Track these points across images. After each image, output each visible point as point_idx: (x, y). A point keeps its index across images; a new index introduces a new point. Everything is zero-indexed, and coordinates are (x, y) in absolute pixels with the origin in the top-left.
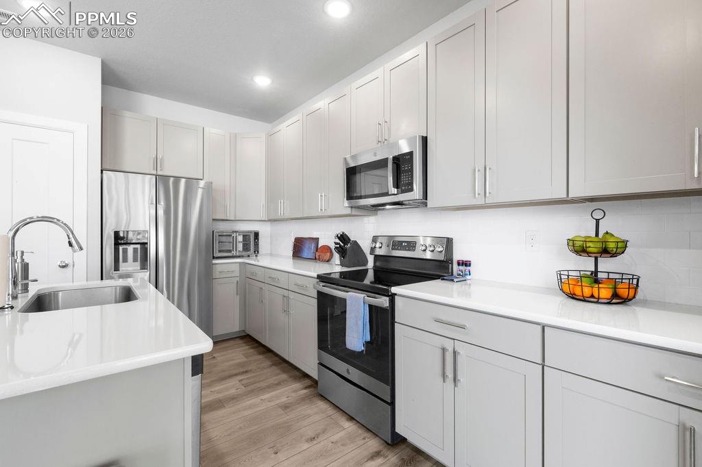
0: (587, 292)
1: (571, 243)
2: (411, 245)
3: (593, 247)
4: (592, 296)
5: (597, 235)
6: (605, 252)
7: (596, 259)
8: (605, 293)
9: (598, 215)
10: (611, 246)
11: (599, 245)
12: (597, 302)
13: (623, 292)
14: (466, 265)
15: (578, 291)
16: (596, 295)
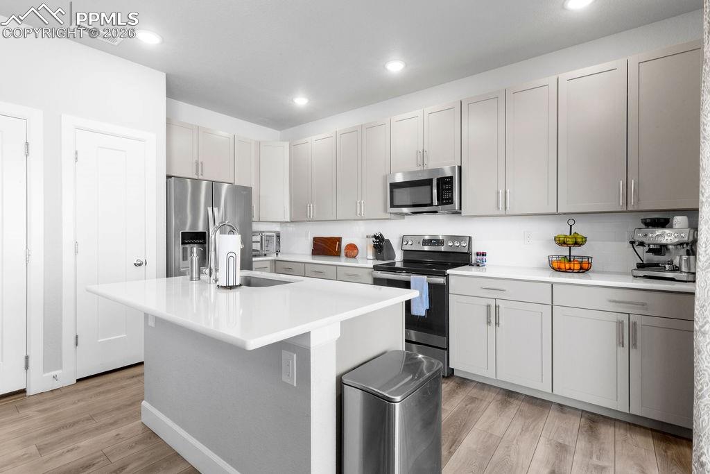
0: (567, 266)
1: (557, 239)
2: (439, 242)
3: (570, 241)
4: (570, 269)
5: (571, 234)
6: (576, 244)
7: (570, 247)
8: (577, 267)
9: (571, 222)
10: (579, 240)
11: (574, 240)
12: (573, 272)
13: (585, 266)
14: (483, 255)
15: (562, 266)
16: (572, 268)
